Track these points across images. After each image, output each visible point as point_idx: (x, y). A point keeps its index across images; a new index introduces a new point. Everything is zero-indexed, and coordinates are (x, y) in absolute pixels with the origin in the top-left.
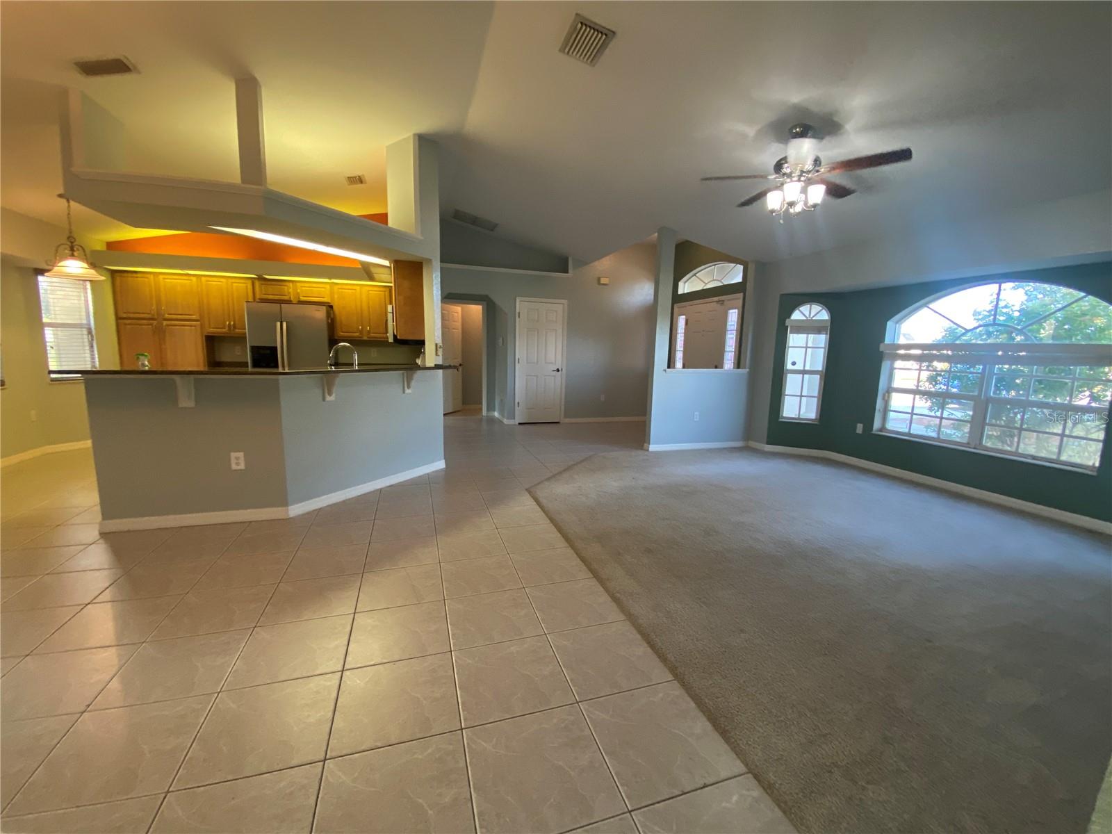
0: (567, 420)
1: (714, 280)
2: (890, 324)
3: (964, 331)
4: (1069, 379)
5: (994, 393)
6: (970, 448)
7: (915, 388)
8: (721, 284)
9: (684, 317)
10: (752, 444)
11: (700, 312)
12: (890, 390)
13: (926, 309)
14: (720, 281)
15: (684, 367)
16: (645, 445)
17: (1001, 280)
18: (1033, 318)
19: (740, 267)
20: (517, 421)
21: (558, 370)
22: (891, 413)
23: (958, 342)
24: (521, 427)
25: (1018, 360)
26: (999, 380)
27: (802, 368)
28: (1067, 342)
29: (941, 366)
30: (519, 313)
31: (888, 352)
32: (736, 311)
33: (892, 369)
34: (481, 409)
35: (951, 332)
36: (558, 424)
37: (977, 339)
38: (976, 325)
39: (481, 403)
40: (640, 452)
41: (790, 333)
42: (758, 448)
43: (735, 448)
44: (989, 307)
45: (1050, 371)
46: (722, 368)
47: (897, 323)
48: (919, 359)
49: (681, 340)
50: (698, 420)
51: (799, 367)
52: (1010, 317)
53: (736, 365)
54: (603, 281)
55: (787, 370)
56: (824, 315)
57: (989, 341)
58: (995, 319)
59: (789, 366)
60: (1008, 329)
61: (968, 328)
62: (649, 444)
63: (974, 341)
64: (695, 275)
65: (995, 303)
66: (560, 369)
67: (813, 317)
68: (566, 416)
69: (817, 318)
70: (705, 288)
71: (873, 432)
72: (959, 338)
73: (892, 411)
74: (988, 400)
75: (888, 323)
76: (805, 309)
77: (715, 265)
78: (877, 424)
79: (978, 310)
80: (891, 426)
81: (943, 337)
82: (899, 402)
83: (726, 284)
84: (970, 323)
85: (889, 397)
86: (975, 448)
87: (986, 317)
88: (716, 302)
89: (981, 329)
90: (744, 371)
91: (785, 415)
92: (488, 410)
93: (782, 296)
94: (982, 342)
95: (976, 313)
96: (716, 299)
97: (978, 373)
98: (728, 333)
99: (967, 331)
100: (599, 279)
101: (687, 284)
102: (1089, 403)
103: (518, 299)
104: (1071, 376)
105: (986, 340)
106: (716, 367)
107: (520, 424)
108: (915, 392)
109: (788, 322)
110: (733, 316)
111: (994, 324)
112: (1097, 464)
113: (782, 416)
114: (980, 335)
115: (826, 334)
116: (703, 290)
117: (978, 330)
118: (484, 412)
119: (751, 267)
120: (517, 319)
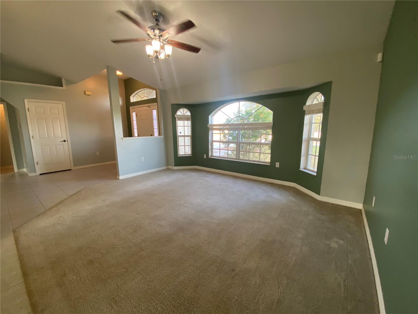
0: (76, 168)
1: (145, 97)
2: (210, 117)
3: (231, 119)
4: (260, 134)
5: (241, 140)
6: (237, 160)
7: (220, 140)
8: (148, 98)
9: (135, 113)
10: (170, 167)
11: (141, 111)
12: (213, 141)
13: (220, 111)
14: (148, 97)
15: (138, 136)
16: (117, 176)
17: (240, 101)
18: (249, 114)
19: (154, 91)
20: (38, 173)
21: (65, 141)
22: (214, 150)
23: (230, 123)
24: (42, 176)
25: (246, 129)
26: (242, 136)
27: (184, 135)
28: (258, 122)
29: (226, 132)
30: (28, 109)
31: (210, 127)
32: (156, 110)
33: (212, 134)
34: (13, 168)
35: (228, 120)
36: (70, 171)
37: (235, 122)
38: (234, 117)
39: (12, 164)
40: (115, 181)
41: (177, 120)
42: (172, 168)
43: (162, 170)
44: (237, 111)
45: (254, 132)
46: (154, 136)
47: (212, 116)
48: (219, 129)
49: (135, 124)
50: (143, 160)
51: (182, 134)
52: (243, 115)
53: (159, 135)
54: (87, 93)
55: (178, 136)
56: (189, 113)
57: (238, 123)
58: (239, 115)
59: (179, 134)
60: (242, 118)
61: (232, 118)
62: (119, 176)
63: (234, 123)
64: (137, 94)
65: (238, 110)
66: (66, 140)
67: (185, 114)
68: (75, 165)
69: (186, 114)
70: (142, 100)
71: (209, 157)
72: (230, 122)
73: (214, 149)
74: (240, 143)
75: (209, 116)
76: (181, 110)
77: (145, 90)
78: (210, 154)
79: (234, 112)
80: (214, 154)
81: (226, 121)
82: (216, 145)
83: (150, 98)
84: (233, 117)
85: (212, 144)
86: (238, 160)
87: (236, 114)
88: (148, 106)
89: (236, 118)
90: (162, 137)
91: (180, 154)
92: (19, 168)
93: (172, 104)
94: (236, 123)
95: (234, 113)
96: (147, 105)
97: (236, 134)
98: (154, 120)
99: (232, 119)
100: (85, 92)
101: (134, 98)
102: (265, 141)
103: (26, 101)
104: (260, 133)
105: (237, 122)
106: (152, 136)
107: (41, 174)
108: (220, 142)
109: (175, 116)
110: (155, 113)
111: (239, 117)
112: (270, 161)
113: (179, 154)
114: (236, 121)
115: (190, 121)
116: (141, 101)
117: (235, 119)
118: (16, 170)
119: (158, 91)
120: (27, 113)
